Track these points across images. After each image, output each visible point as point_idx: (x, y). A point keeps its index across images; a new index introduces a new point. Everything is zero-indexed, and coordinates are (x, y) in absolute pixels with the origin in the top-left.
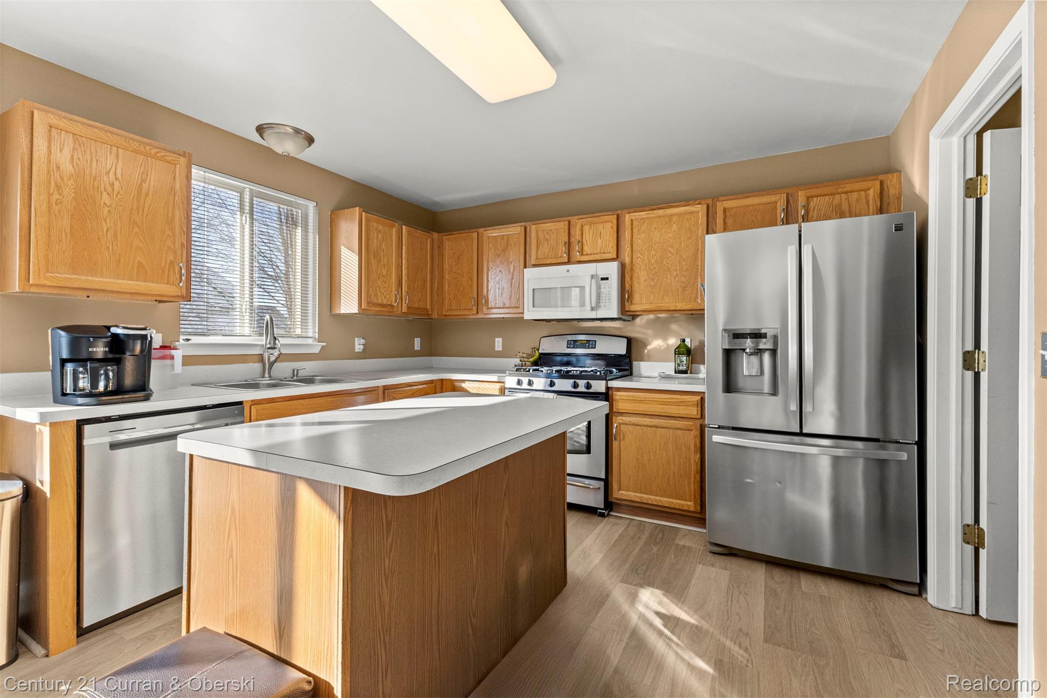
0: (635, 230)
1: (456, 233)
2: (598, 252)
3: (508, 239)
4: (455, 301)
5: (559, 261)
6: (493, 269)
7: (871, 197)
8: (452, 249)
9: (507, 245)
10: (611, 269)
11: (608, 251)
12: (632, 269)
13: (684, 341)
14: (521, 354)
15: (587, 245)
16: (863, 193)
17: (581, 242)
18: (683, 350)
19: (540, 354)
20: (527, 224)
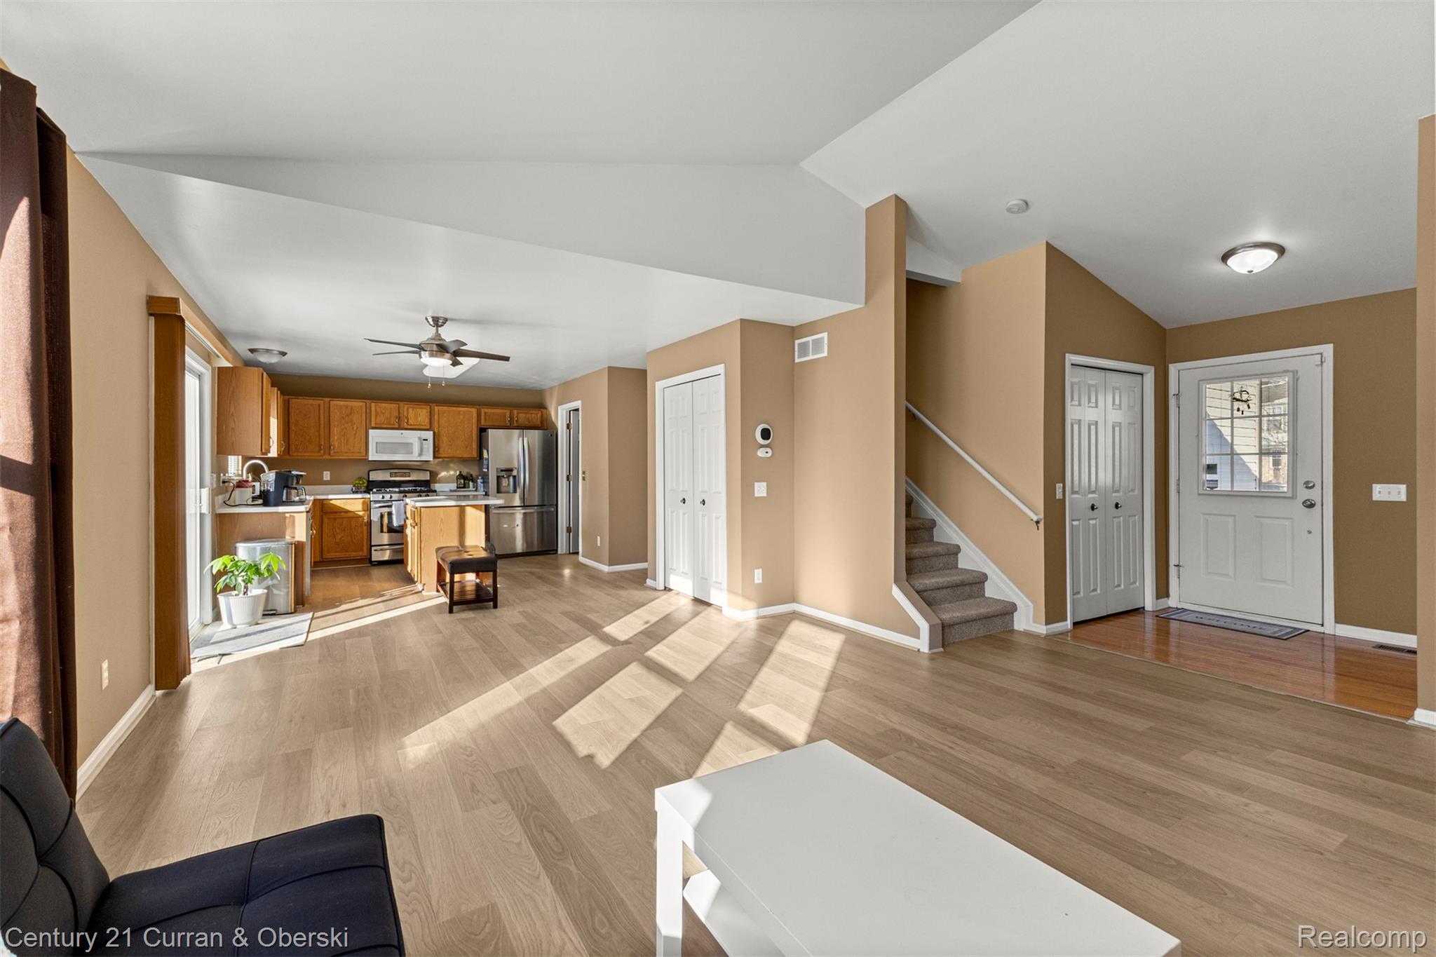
0: (440, 416)
1: (301, 398)
2: (418, 424)
3: (351, 408)
5: (392, 427)
6: (338, 426)
9: (351, 412)
10: (429, 435)
11: (424, 424)
12: (439, 436)
13: (461, 472)
14: (357, 482)
15: (411, 420)
17: (407, 418)
18: (461, 476)
19: (369, 481)
20: (367, 401)
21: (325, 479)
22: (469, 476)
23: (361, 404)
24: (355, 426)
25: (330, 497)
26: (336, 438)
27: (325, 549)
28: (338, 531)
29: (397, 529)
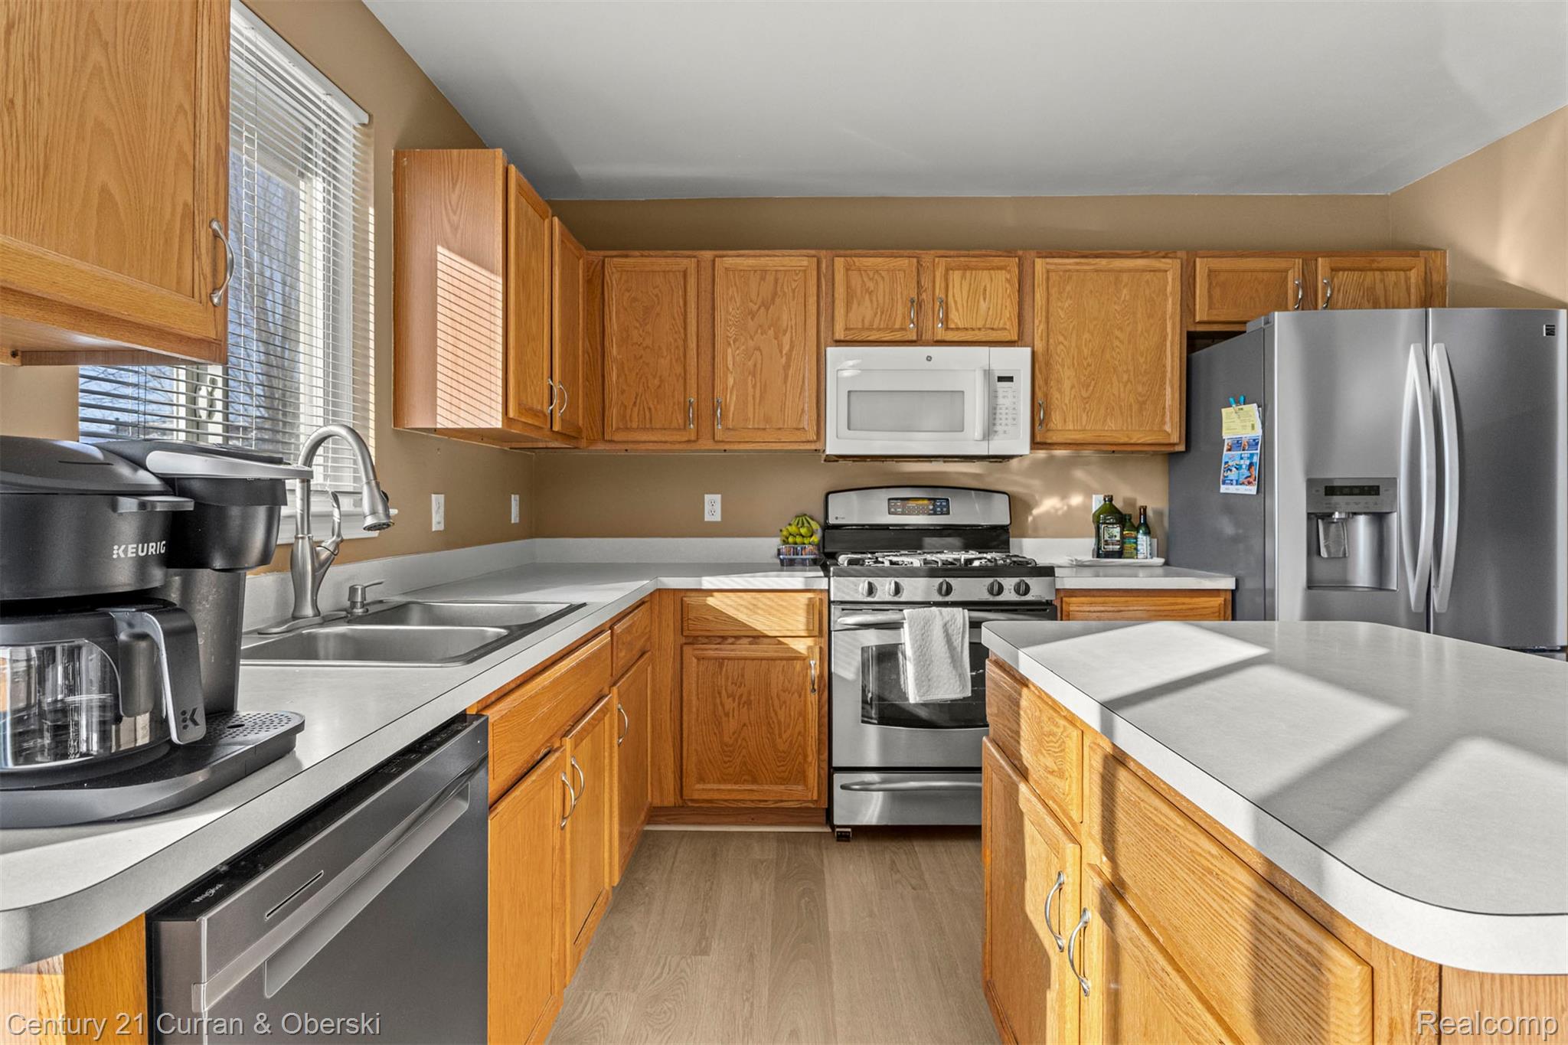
0: (1054, 291)
1: (637, 253)
2: (980, 324)
3: (776, 281)
4: (636, 410)
5: (898, 336)
6: (737, 343)
7: (1413, 280)
8: (628, 291)
9: (775, 294)
10: (1017, 360)
11: (1001, 326)
12: (1047, 364)
13: (1111, 499)
14: (793, 529)
15: (957, 310)
16: (1402, 273)
17: (944, 304)
18: (1112, 514)
19: (827, 527)
20: (823, 253)
21: (708, 518)
22: (1135, 513)
23: (805, 262)
24: (786, 340)
25: (708, 582)
26: (731, 381)
27: (690, 765)
28: (729, 704)
29: (923, 713)
